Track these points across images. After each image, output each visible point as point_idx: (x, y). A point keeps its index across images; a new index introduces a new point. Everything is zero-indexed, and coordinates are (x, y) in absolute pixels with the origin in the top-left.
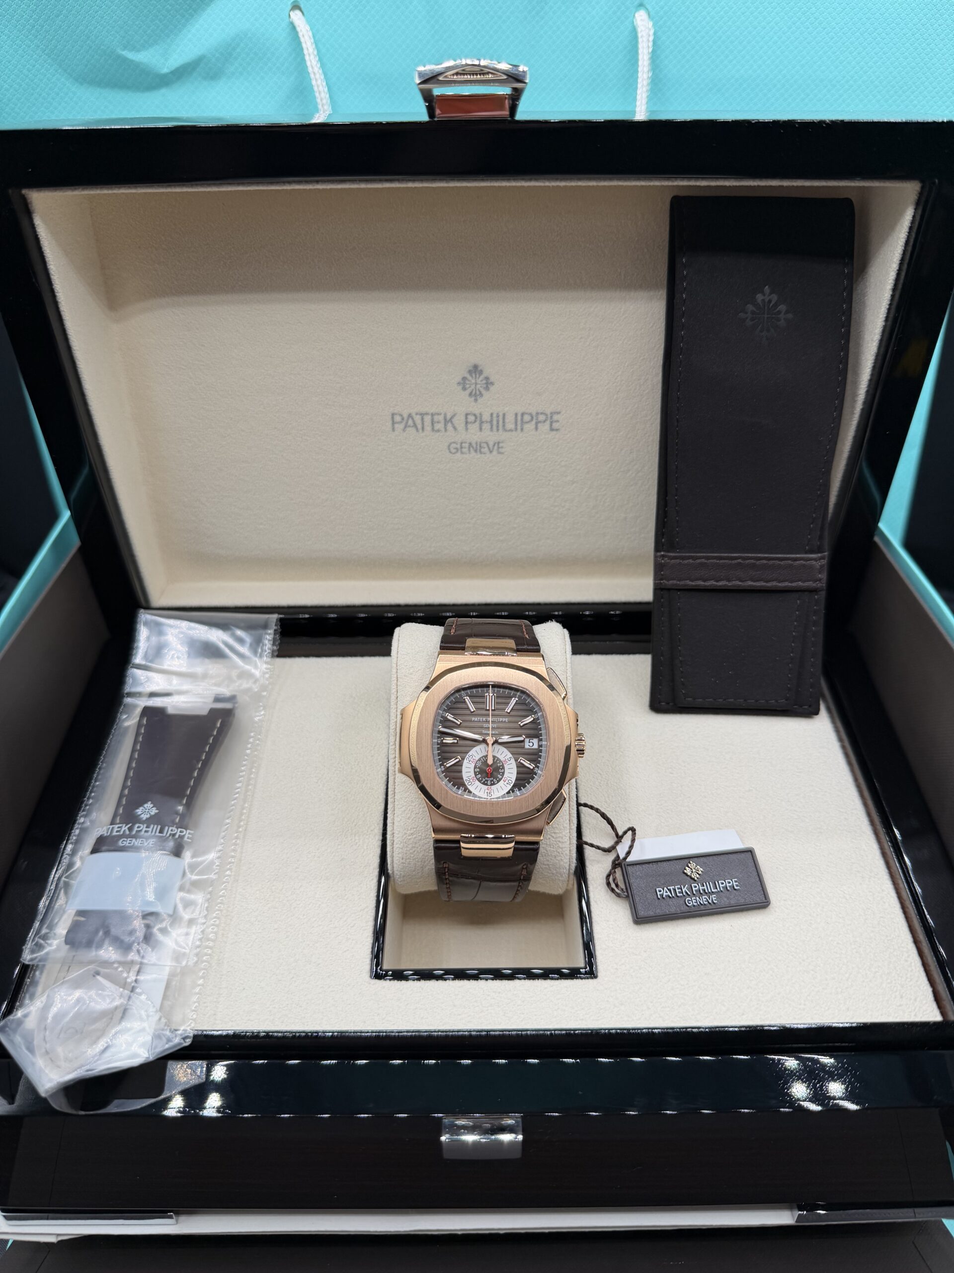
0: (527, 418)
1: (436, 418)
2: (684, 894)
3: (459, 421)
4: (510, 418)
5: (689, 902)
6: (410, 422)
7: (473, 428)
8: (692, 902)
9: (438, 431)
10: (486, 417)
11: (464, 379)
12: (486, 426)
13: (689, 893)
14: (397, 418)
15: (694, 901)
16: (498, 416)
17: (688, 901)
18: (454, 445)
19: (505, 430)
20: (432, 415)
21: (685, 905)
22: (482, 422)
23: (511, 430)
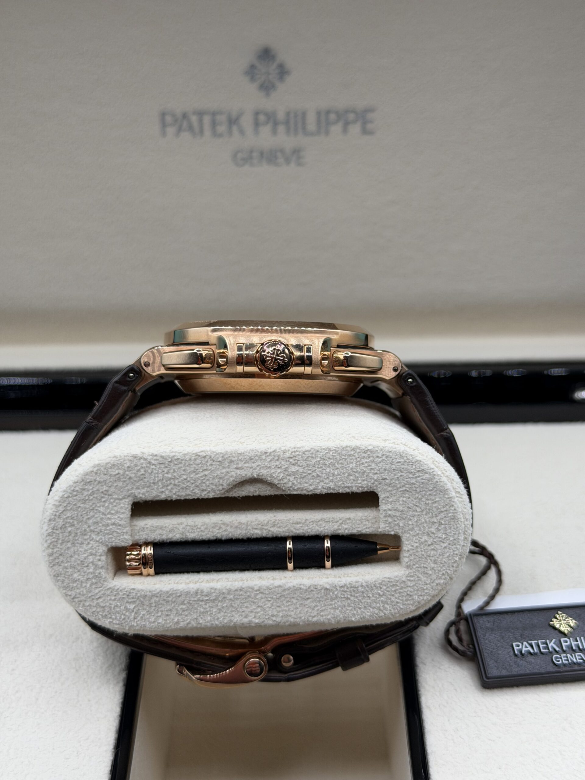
0: (332, 116)
1: (219, 118)
2: (551, 649)
3: (247, 122)
4: (311, 119)
5: (558, 659)
6: (185, 124)
7: (266, 130)
8: (562, 659)
9: (221, 135)
10: (281, 116)
11: (253, 67)
12: (281, 129)
13: (557, 649)
14: (169, 119)
15: (563, 658)
16: (296, 116)
17: (556, 658)
18: (240, 155)
19: (306, 133)
20: (214, 114)
21: (551, 664)
22: (276, 124)
23: (312, 134)
